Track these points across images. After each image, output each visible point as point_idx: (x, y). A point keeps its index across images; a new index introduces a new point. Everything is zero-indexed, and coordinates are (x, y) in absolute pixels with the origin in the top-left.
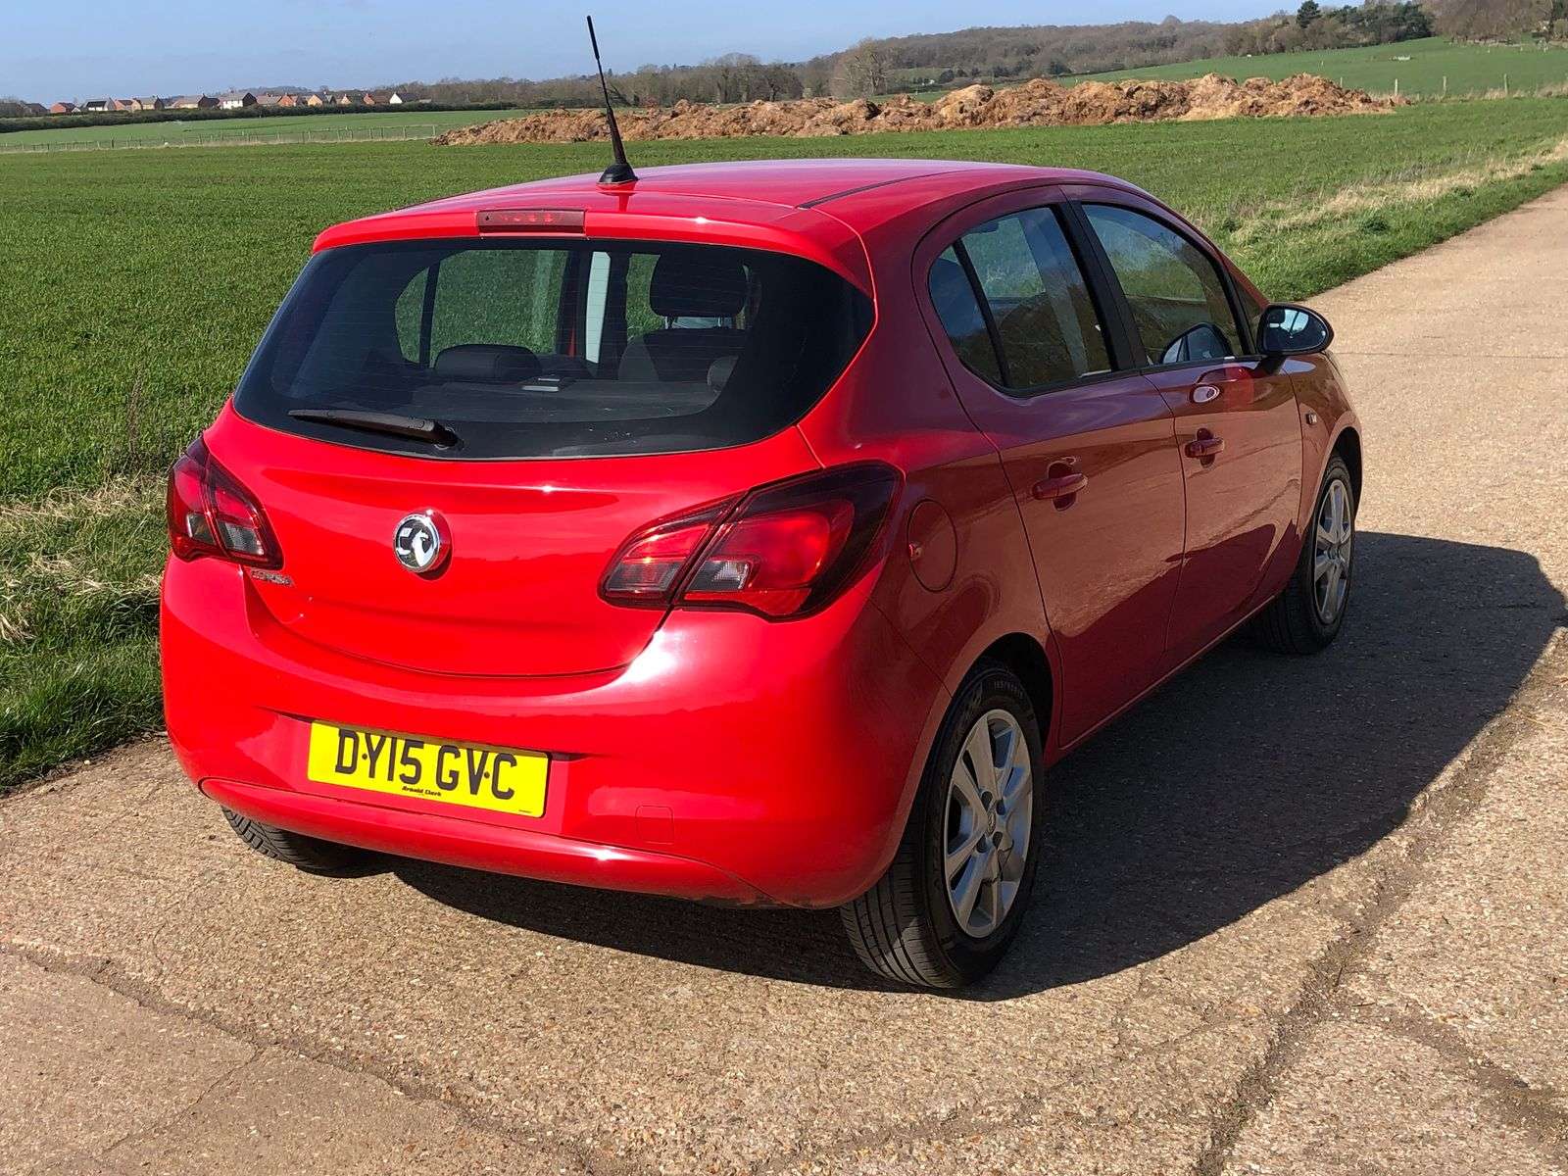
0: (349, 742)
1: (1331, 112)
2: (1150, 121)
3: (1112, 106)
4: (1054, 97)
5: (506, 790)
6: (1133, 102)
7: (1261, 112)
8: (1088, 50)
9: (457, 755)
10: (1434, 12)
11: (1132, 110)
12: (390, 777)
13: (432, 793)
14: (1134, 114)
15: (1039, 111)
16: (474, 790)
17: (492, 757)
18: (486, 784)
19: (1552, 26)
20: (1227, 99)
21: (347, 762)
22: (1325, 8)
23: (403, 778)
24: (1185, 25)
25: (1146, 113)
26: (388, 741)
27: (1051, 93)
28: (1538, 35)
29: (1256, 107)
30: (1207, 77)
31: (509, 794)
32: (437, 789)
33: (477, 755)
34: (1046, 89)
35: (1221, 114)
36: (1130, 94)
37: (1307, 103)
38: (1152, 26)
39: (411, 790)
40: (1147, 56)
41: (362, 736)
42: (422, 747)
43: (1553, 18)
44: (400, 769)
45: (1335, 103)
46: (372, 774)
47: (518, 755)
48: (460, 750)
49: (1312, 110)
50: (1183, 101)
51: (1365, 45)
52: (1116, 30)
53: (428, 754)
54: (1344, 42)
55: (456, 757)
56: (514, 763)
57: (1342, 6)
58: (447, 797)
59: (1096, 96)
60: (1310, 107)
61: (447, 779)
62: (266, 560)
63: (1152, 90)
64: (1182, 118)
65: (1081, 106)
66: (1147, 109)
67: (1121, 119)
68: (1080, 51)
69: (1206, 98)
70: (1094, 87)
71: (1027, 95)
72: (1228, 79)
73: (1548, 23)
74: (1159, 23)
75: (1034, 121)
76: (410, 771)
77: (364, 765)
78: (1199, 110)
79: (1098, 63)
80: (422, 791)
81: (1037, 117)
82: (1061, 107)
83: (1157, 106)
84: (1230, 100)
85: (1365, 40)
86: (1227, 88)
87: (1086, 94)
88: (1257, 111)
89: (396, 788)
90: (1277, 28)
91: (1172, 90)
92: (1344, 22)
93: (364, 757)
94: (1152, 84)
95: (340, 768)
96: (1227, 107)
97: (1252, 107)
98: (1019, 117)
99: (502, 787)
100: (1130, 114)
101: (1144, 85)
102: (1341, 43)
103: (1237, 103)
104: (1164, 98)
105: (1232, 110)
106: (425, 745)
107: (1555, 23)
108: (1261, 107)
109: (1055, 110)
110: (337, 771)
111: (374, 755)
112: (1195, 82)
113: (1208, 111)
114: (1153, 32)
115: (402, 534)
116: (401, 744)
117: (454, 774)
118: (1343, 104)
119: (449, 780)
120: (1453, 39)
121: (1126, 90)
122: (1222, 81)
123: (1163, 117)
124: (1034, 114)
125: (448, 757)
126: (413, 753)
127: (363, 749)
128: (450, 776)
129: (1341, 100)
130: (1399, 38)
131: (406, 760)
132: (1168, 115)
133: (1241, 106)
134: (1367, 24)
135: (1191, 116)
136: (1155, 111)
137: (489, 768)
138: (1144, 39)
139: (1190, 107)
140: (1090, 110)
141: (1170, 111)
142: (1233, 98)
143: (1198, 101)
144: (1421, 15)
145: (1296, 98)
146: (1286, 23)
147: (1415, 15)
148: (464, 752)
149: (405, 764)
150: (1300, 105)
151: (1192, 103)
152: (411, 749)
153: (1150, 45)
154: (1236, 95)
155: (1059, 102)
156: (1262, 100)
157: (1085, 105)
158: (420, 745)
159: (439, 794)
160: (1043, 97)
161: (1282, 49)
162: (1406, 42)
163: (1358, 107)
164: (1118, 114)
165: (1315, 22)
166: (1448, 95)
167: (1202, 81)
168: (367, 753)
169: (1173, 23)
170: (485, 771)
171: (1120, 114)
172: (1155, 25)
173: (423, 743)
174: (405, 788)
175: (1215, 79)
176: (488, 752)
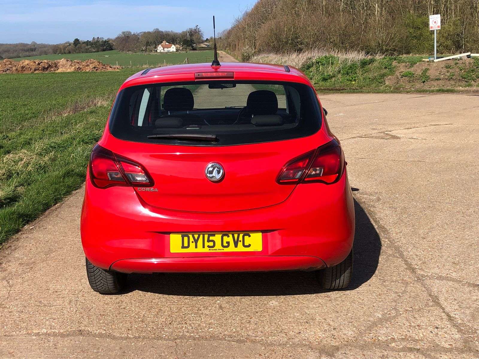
0: (186, 239)
1: (102, 70)
2: (46, 72)
3: (33, 68)
4: (13, 65)
5: (248, 245)
6: (40, 66)
7: (81, 70)
8: (7, 51)
9: (228, 236)
10: (113, 43)
11: (40, 69)
12: (204, 247)
13: (221, 250)
14: (41, 70)
15: (9, 69)
16: (236, 246)
17: (241, 235)
18: (240, 244)
19: (146, 48)
20: (70, 66)
21: (186, 244)
22: (81, 41)
23: (209, 246)
24: (38, 44)
25: (45, 70)
26: (201, 236)
27: (12, 63)
28: (142, 50)
29: (79, 68)
30: (63, 59)
31: (249, 246)
32: (222, 248)
33: (236, 236)
34: (10, 62)
35: (69, 71)
36: (39, 64)
37: (95, 68)
38: (27, 45)
39: (212, 250)
40: (27, 53)
41: (191, 236)
42: (215, 236)
43: (147, 46)
44: (207, 244)
45: (103, 68)
46: (196, 247)
47: (250, 233)
48: (229, 235)
49: (97, 70)
50: (56, 66)
51: (94, 52)
52: (17, 45)
53: (217, 238)
54: (88, 51)
55: (228, 237)
56: (250, 236)
57: (86, 41)
58: (226, 250)
59: (27, 64)
60: (96, 69)
61: (225, 244)
62: (149, 184)
63: (46, 63)
64: (57, 72)
65: (23, 67)
66: (44, 69)
67: (37, 72)
68: (5, 51)
69: (63, 66)
70: (27, 62)
71: (4, 64)
72: (69, 60)
73: (145, 47)
74: (30, 44)
75: (8, 72)
76: (211, 244)
77: (192, 245)
78: (62, 69)
79: (11, 55)
80: (216, 250)
81: (9, 71)
82: (16, 68)
83: (48, 68)
84: (71, 66)
85: (94, 51)
86: (69, 63)
87: (24, 64)
88: (80, 70)
89: (206, 250)
90: (68, 46)
91: (52, 63)
92: (87, 45)
93: (193, 242)
94: (46, 61)
95: (183, 247)
96: (70, 69)
97: (78, 68)
98: (2, 70)
99: (246, 244)
100: (39, 70)
101: (43, 61)
102: (87, 51)
103: (73, 67)
104: (50, 66)
105: (72, 69)
106: (216, 235)
107: (147, 47)
108: (81, 68)
109: (14, 68)
110: (182, 248)
111: (196, 241)
112: (59, 61)
113: (64, 69)
114: (28, 46)
115: (209, 170)
116: (206, 236)
117: (228, 243)
118: (105, 68)
119: (227, 245)
120: (119, 51)
121: (37, 63)
122: (68, 61)
123: (50, 71)
124: (7, 70)
125: (225, 238)
126: (211, 238)
127: (191, 239)
128: (227, 243)
129: (104, 67)
130: (104, 50)
131: (209, 241)
132: (52, 71)
133: (75, 68)
134: (94, 46)
135: (60, 71)
136: (47, 69)
137: (241, 238)
138: (26, 48)
139: (59, 69)
140: (26, 69)
141: (52, 69)
142: (72, 66)
143: (61, 67)
144: (109, 44)
145: (91, 66)
146: (70, 45)
147: (108, 44)
148: (231, 236)
149: (209, 242)
150: (93, 68)
151: (59, 67)
152: (210, 237)
153: (27, 50)
154: (73, 65)
155: (15, 66)
156: (81, 66)
157: (24, 67)
158: (214, 235)
159: (223, 250)
160: (10, 64)
161: (70, 53)
162: (106, 51)
163: (110, 70)
164: (35, 70)
165: (79, 45)
166: (132, 66)
167: (61, 61)
168: (193, 241)
169: (34, 44)
170: (239, 240)
171: (36, 70)
172: (29, 44)
173: (215, 234)
174: (210, 250)
175: (65, 60)
176: (240, 234)
